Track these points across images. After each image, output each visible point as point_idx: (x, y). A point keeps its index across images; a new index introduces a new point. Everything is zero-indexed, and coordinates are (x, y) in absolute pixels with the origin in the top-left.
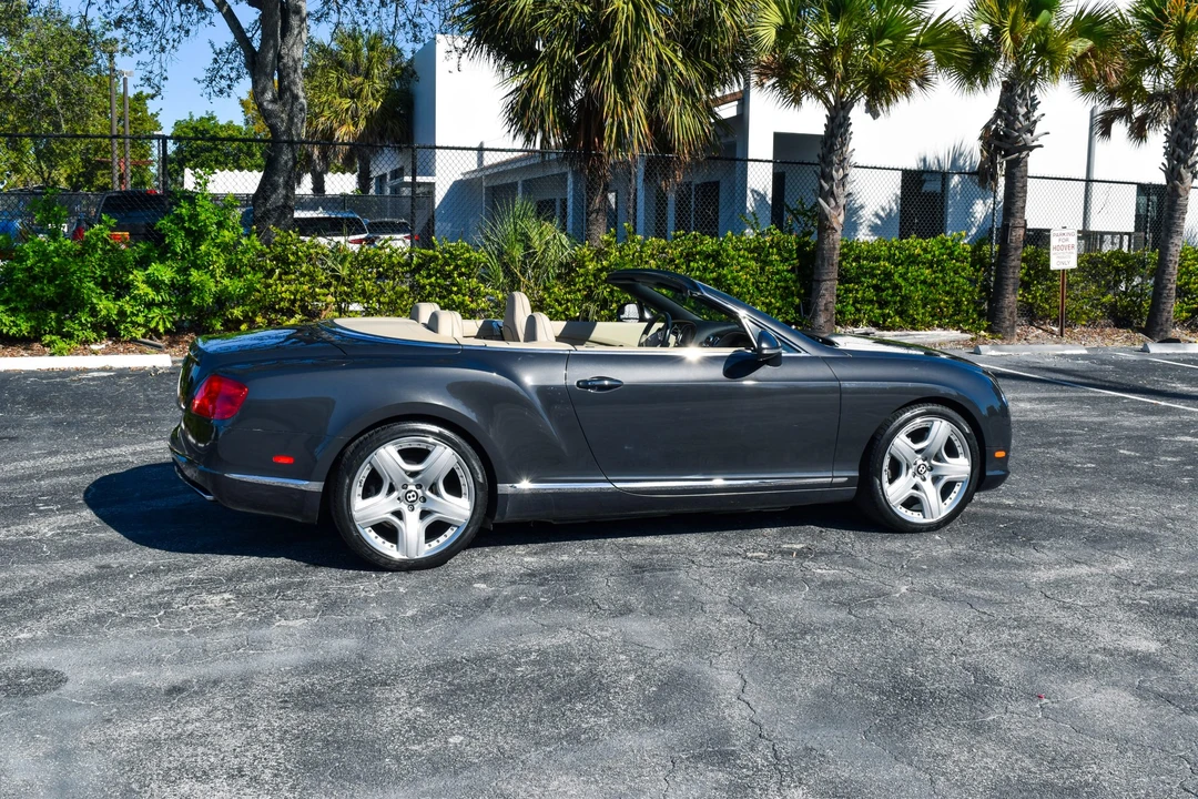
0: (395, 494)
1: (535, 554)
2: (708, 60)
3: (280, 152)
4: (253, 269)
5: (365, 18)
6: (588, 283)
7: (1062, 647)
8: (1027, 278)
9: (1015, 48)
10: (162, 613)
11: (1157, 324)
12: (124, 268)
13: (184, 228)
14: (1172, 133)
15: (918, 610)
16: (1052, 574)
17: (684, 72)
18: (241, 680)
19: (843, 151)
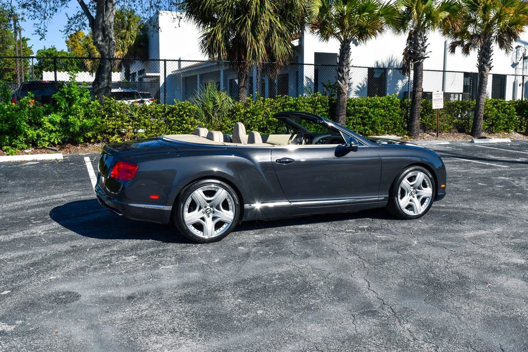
0: (202, 210)
1: (258, 234)
2: (291, 21)
3: (105, 63)
4: (96, 115)
5: (134, 3)
6: (241, 118)
7: (488, 263)
8: (423, 113)
9: (418, 16)
10: (109, 265)
11: (476, 131)
12: (39, 116)
13: (65, 97)
14: (481, 51)
15: (426, 250)
16: (472, 234)
17: (280, 26)
18: (157, 292)
19: (348, 60)
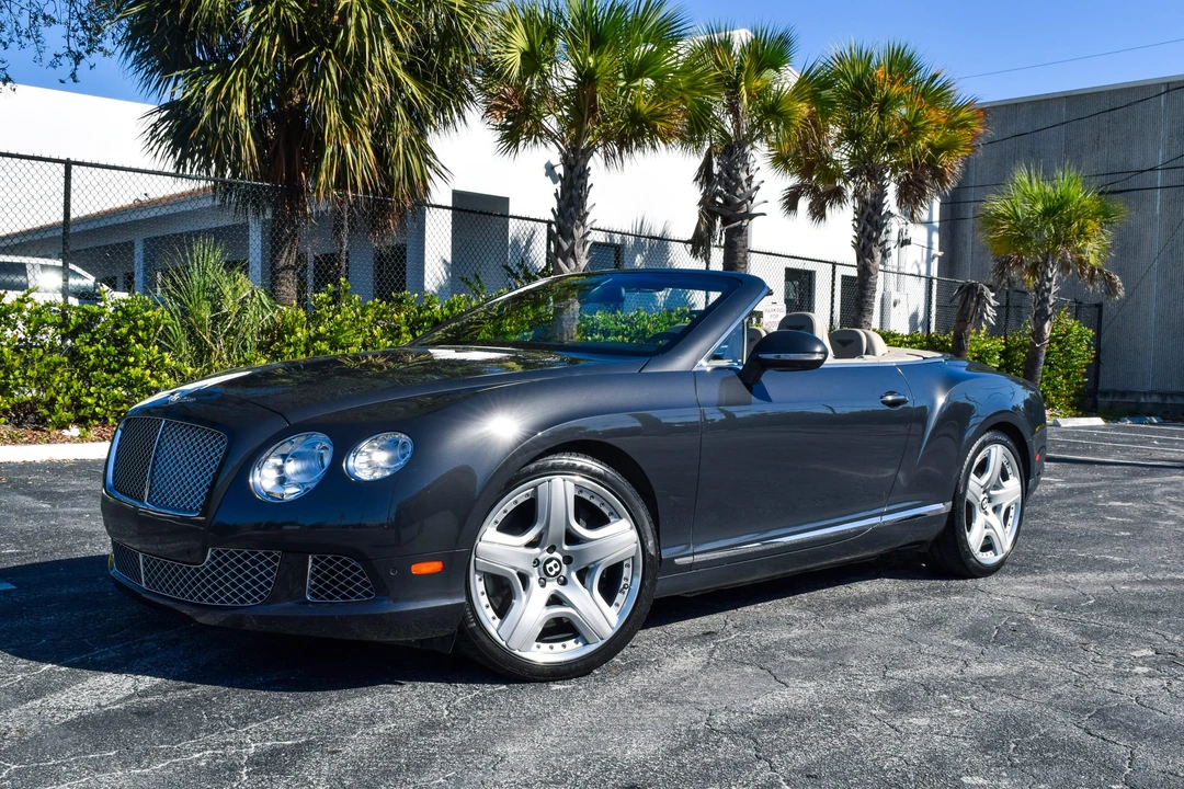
2: (441, 84)
9: (748, 106)
14: (863, 212)
17: (416, 94)
19: (583, 205)
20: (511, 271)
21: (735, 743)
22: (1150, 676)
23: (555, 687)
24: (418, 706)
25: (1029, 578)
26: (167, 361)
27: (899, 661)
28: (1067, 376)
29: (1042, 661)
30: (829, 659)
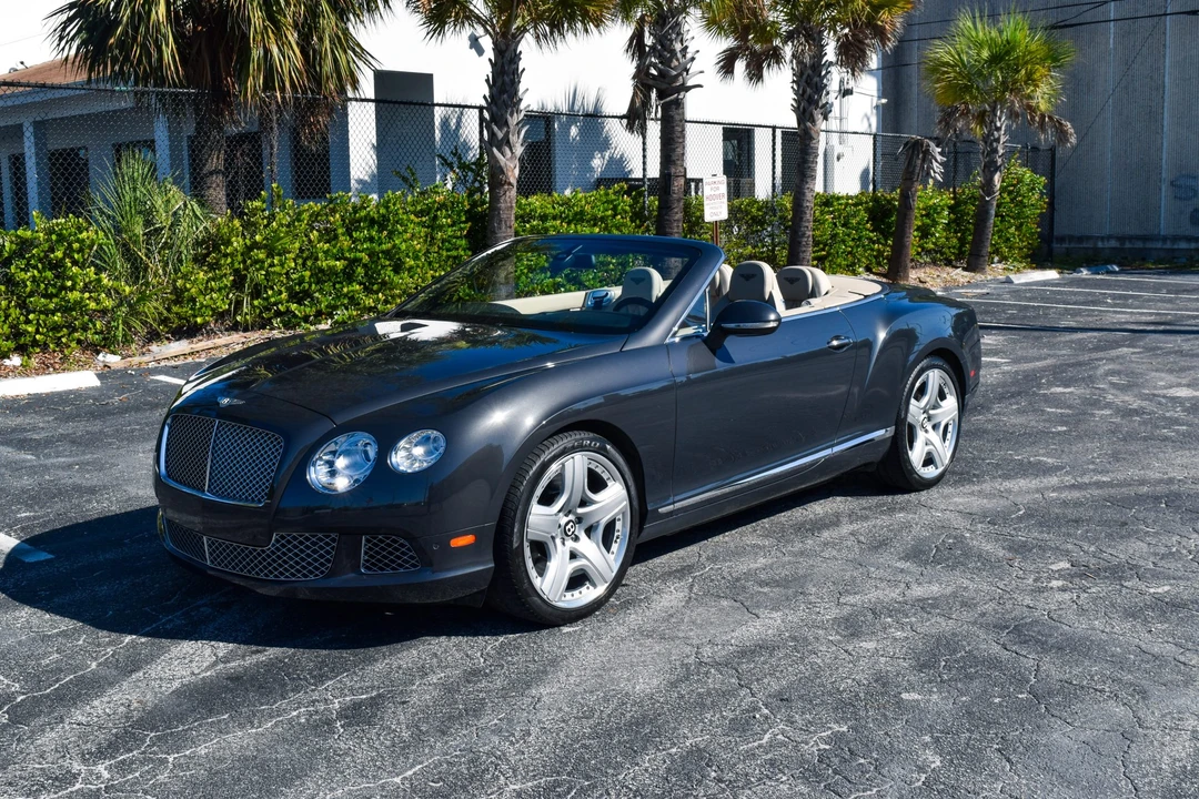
14: (800, 73)
19: (516, 92)
20: (445, 161)
21: (721, 674)
22: (1063, 589)
23: (566, 629)
24: (458, 656)
25: (968, 488)
26: (105, 281)
27: (850, 587)
28: (1019, 228)
29: (972, 579)
30: (790, 587)
